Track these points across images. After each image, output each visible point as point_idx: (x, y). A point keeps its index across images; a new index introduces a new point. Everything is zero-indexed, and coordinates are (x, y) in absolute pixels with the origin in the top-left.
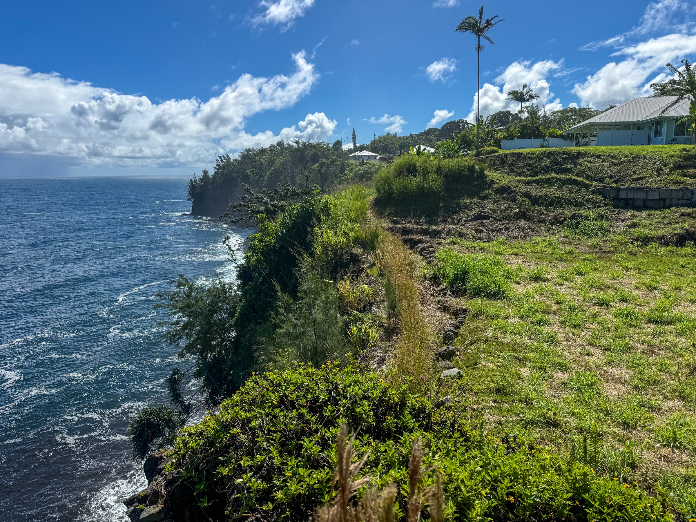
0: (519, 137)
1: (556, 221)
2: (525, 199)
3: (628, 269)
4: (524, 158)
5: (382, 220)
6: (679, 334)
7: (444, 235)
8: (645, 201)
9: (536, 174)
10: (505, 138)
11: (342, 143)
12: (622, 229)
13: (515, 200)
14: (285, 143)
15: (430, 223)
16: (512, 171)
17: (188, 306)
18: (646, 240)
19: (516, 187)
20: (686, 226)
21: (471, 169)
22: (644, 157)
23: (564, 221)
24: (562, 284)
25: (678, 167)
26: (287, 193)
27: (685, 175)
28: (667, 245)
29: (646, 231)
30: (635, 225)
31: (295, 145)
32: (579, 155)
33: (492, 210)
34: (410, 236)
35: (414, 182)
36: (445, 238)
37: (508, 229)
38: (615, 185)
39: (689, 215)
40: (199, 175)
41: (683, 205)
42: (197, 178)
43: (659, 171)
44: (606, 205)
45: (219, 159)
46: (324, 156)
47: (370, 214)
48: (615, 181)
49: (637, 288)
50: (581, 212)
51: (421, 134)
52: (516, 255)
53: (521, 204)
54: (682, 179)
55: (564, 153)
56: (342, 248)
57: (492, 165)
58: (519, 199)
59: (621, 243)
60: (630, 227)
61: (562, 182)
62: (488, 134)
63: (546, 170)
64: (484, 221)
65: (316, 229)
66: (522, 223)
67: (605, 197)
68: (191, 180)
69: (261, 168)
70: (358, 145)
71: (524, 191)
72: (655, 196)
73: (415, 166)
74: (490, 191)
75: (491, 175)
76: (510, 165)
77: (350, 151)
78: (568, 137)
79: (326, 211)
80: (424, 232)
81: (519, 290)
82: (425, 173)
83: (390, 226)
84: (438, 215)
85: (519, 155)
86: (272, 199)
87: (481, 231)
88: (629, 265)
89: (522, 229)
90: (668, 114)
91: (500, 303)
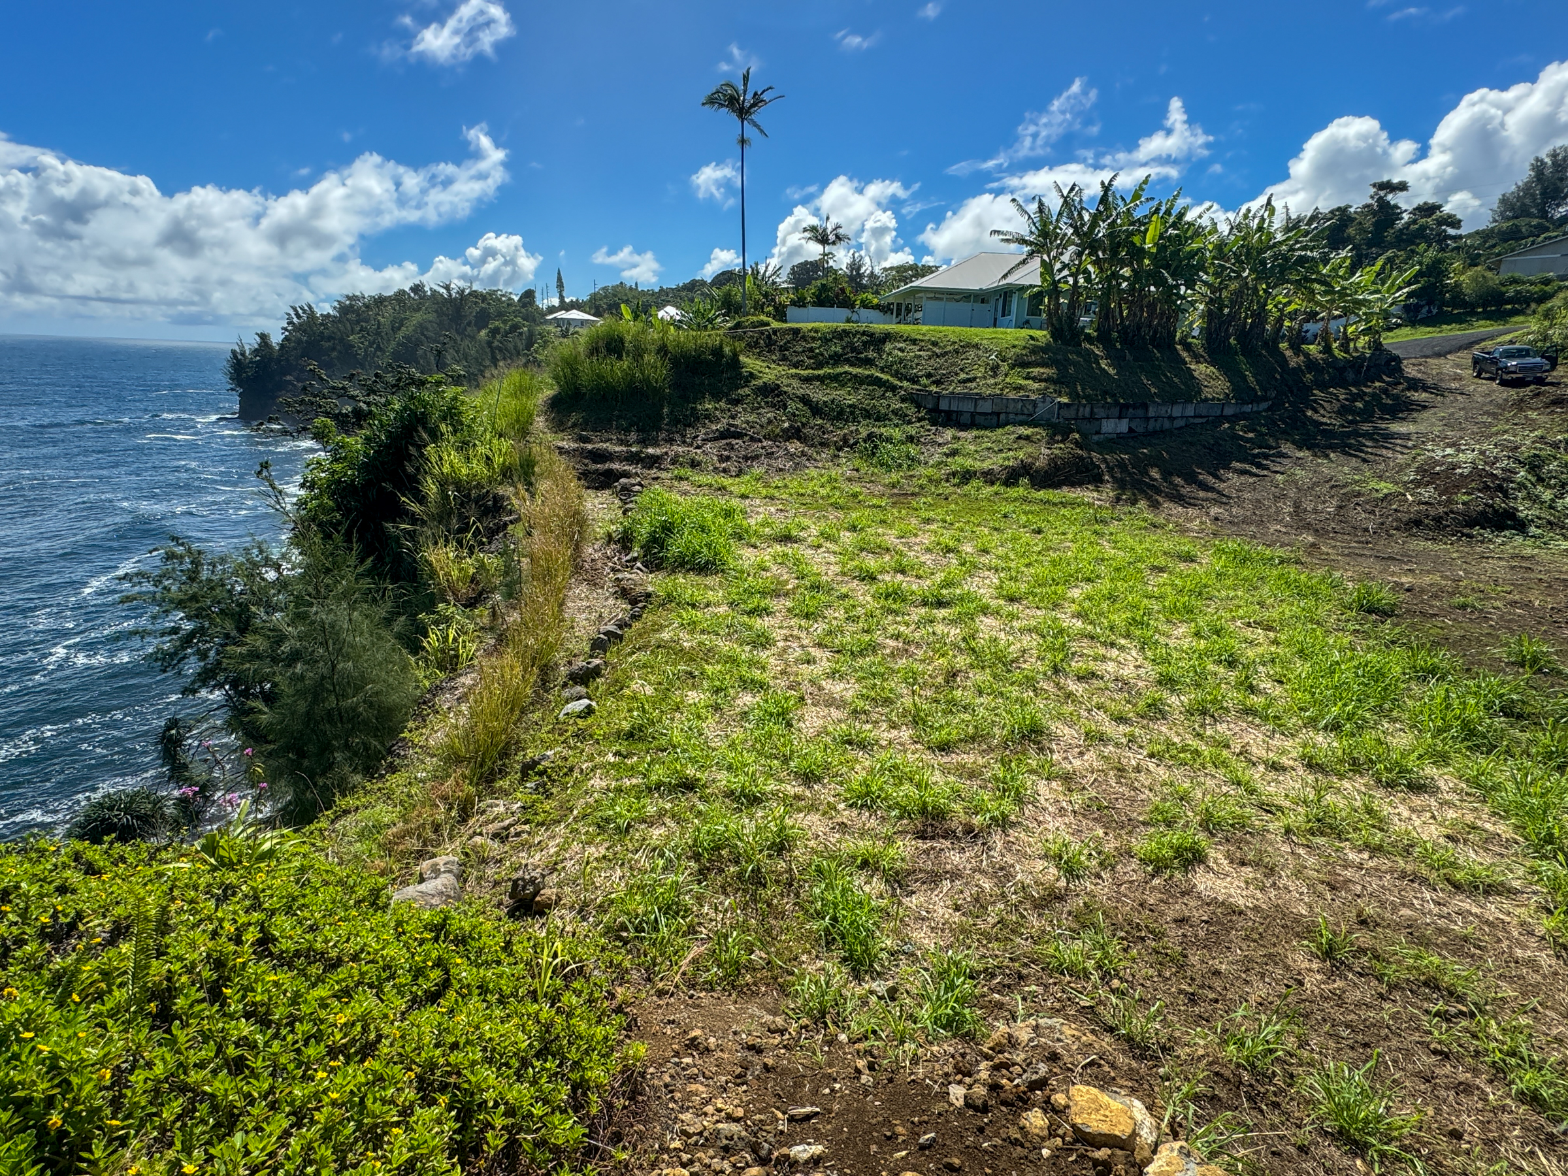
0: (815, 304)
1: (845, 443)
2: (800, 406)
3: (928, 521)
4: (804, 338)
5: (561, 435)
6: (953, 622)
7: (666, 463)
8: (973, 415)
9: (820, 366)
10: (793, 303)
11: (538, 295)
12: (937, 458)
13: (785, 407)
14: (427, 289)
15: (645, 442)
16: (784, 359)
17: (194, 598)
18: (966, 476)
19: (789, 385)
20: (1021, 455)
21: (717, 352)
22: (976, 346)
23: (856, 443)
24: (819, 546)
25: (1021, 363)
26: (399, 380)
27: (1027, 378)
28: (992, 483)
29: (968, 462)
30: (954, 453)
31: (442, 291)
32: (887, 337)
33: (748, 422)
34: (607, 466)
35: (618, 368)
36: (666, 470)
37: (770, 455)
38: (934, 388)
39: (1027, 438)
40: (251, 342)
41: (1021, 424)
42: (247, 348)
43: (995, 369)
44: (919, 420)
45: (292, 313)
46: (500, 315)
47: (540, 422)
48: (934, 382)
49: (928, 550)
50: (883, 430)
51: (679, 289)
52: (772, 498)
53: (794, 415)
54: (1024, 382)
55: (864, 333)
56: (479, 486)
57: (752, 346)
58: (792, 406)
59: (930, 480)
60: (947, 455)
61: (859, 381)
62: (766, 295)
63: (836, 359)
64: (734, 442)
65: (430, 449)
66: (794, 447)
67: (918, 407)
68: (234, 352)
69: (378, 334)
70: (567, 300)
71: (800, 392)
72: (985, 407)
73: (621, 340)
74: (747, 391)
75: (750, 362)
76: (782, 349)
77: (552, 309)
78: (885, 309)
79: (452, 415)
80: (633, 458)
81: (748, 556)
82: (639, 353)
83: (574, 445)
84: (660, 429)
85: (796, 332)
86: (371, 391)
87: (728, 458)
88: (932, 515)
89: (791, 456)
90: (1010, 280)
91: (710, 581)
